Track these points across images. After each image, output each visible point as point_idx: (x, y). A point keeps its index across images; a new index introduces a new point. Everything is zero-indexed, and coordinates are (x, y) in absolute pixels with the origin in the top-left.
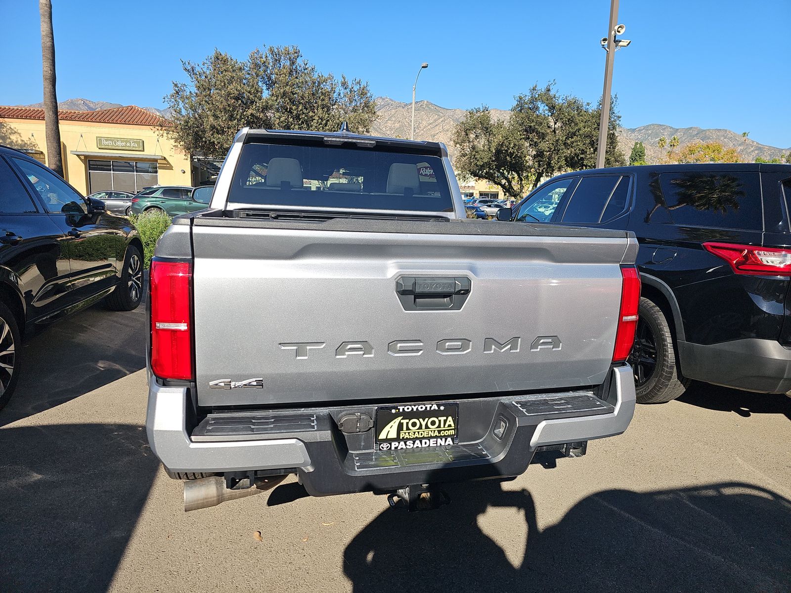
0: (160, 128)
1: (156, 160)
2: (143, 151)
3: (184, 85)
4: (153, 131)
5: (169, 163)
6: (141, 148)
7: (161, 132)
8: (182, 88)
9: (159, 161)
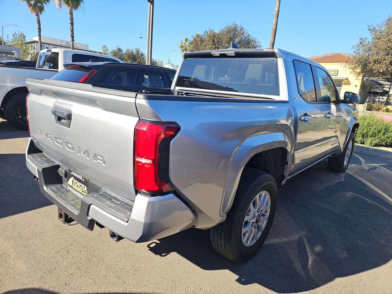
0: (346, 63)
1: (342, 80)
2: (337, 75)
3: (366, 38)
4: (341, 65)
5: (349, 82)
6: (336, 74)
7: (346, 65)
8: (365, 40)
9: (344, 81)
